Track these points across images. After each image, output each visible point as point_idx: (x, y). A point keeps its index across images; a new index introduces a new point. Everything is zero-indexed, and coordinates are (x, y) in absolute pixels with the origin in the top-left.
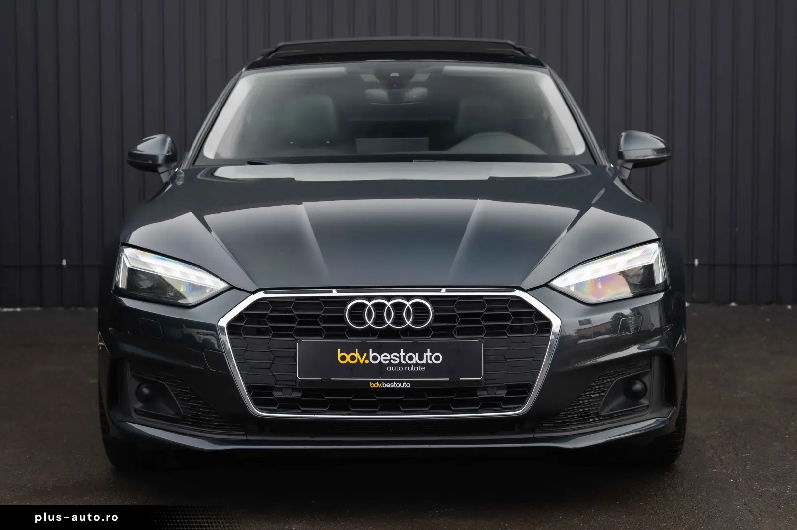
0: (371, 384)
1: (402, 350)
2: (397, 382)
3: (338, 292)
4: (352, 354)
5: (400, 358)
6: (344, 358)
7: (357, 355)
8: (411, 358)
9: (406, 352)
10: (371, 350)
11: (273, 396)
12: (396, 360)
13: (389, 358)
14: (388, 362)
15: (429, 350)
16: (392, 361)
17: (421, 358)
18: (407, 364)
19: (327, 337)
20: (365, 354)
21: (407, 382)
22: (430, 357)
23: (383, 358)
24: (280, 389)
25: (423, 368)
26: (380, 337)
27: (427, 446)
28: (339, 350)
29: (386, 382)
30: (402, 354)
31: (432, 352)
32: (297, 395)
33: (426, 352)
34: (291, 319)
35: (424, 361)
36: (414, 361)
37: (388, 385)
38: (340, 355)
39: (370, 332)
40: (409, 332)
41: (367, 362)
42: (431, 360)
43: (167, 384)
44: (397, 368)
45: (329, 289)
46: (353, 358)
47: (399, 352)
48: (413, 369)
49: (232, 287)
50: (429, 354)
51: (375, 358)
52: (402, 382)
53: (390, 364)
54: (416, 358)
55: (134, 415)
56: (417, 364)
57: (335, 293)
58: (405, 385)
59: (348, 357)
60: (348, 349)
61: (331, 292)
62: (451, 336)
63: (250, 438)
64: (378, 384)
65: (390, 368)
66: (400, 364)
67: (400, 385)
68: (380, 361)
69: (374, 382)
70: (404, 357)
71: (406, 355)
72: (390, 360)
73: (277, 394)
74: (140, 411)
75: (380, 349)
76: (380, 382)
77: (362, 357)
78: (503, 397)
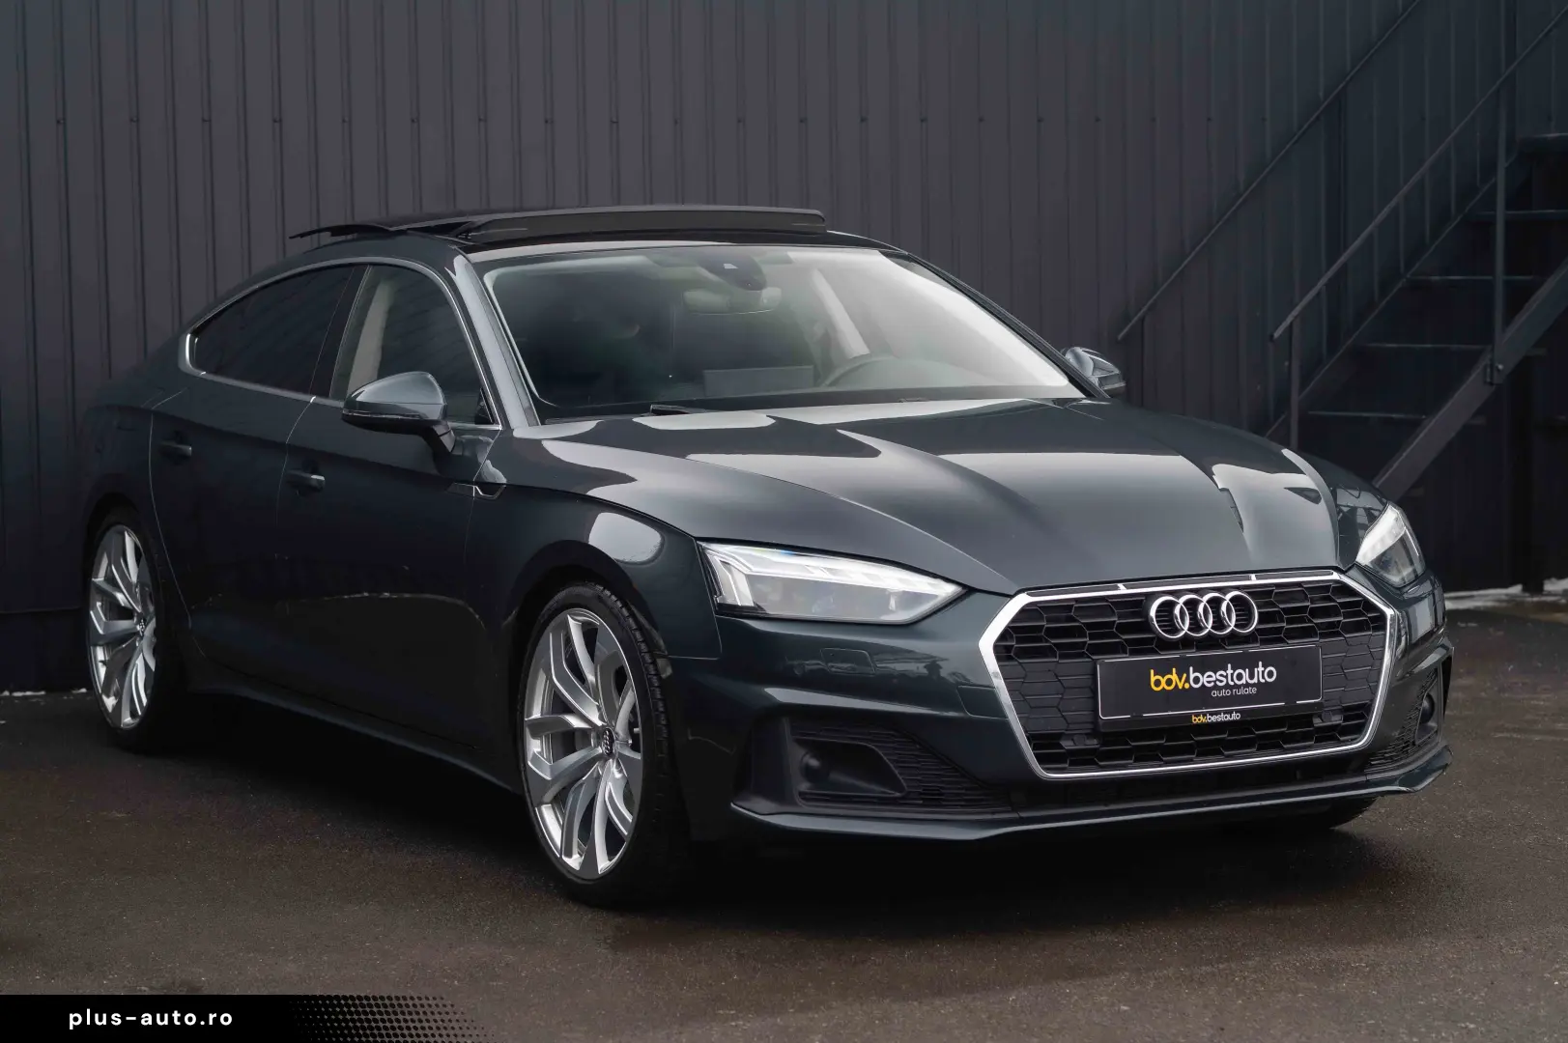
0: (1193, 718)
1: (1229, 666)
2: (1225, 712)
3: (1128, 588)
4: (1169, 676)
5: (1226, 677)
6: (1158, 682)
7: (1174, 677)
8: (1240, 677)
9: (1234, 669)
10: (1191, 669)
11: (1061, 747)
12: (1221, 681)
13: (1214, 679)
14: (1212, 684)
15: (1260, 663)
16: (1218, 683)
17: (1252, 676)
18: (1236, 686)
19: (1134, 653)
20: (1185, 675)
21: (1237, 711)
22: (1264, 674)
23: (1207, 679)
24: (1071, 737)
25: (1254, 690)
26: (1199, 649)
27: (1257, 804)
28: (1152, 672)
29: (1212, 714)
30: (1230, 671)
31: (1265, 666)
32: (1093, 743)
33: (1258, 667)
34: (1078, 632)
35: (1255, 680)
36: (1243, 681)
37: (1214, 719)
38: (1153, 679)
39: (1186, 642)
40: (1234, 639)
41: (1187, 686)
42: (1263, 677)
43: (876, 746)
44: (1224, 693)
45: (1112, 583)
46: (1169, 682)
47: (1225, 670)
48: (1242, 692)
49: (969, 591)
50: (1261, 669)
51: (1196, 680)
52: (1230, 712)
53: (1216, 687)
54: (1246, 674)
55: (798, 799)
56: (1247, 685)
57: (1122, 590)
58: (1235, 717)
59: (1163, 681)
60: (1163, 669)
61: (1117, 588)
62: (1280, 641)
63: (1024, 815)
64: (1201, 717)
65: (1215, 694)
66: (1227, 686)
67: (1228, 716)
68: (1203, 685)
69: (1197, 715)
70: (1232, 675)
71: (1234, 671)
72: (1215, 682)
73: (1067, 745)
74: (811, 794)
75: (1203, 666)
76: (1204, 715)
77: (1180, 679)
78: (1340, 724)
